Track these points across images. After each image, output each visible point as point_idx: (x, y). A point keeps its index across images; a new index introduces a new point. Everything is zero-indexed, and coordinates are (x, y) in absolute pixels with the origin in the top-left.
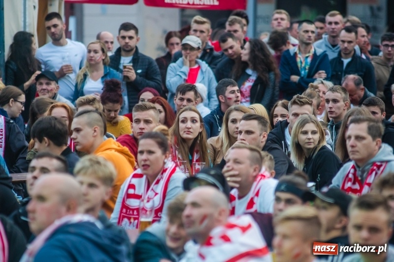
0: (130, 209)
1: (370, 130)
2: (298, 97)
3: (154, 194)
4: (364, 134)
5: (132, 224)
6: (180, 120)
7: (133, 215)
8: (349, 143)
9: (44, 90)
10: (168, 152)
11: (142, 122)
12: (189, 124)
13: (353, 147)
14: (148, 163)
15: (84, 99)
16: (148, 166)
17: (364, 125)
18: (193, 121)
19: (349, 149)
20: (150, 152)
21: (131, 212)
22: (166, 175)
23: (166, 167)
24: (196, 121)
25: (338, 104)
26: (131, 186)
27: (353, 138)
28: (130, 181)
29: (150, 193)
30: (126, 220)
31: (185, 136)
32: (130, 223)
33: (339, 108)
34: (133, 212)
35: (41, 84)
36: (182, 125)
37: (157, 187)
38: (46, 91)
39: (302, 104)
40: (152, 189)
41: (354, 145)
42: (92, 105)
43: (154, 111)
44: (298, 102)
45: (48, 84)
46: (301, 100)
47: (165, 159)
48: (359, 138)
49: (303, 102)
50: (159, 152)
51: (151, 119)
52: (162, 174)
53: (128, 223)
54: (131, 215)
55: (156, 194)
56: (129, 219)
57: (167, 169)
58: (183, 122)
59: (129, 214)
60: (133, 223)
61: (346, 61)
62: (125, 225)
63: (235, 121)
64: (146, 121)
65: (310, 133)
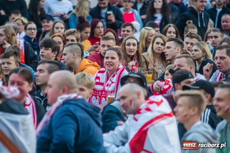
0: (97, 91)
1: (228, 53)
2: (190, 33)
3: (111, 82)
4: (225, 55)
5: (98, 99)
6: (126, 44)
7: (99, 94)
9: (46, 26)
12: (132, 47)
13: (219, 63)
15: (68, 32)
18: (134, 45)
21: (97, 92)
22: (119, 72)
23: (119, 67)
24: (136, 45)
26: (98, 78)
27: (219, 58)
28: (97, 75)
29: (109, 82)
30: (94, 97)
32: (97, 99)
33: (218, 41)
34: (99, 92)
35: (44, 22)
36: (127, 47)
37: (113, 79)
38: (47, 26)
39: (192, 37)
40: (110, 80)
42: (73, 35)
43: (113, 41)
44: (190, 36)
45: (48, 22)
46: (191, 35)
47: (119, 63)
48: (222, 58)
50: (117, 59)
51: (111, 45)
52: (117, 71)
53: (95, 99)
54: (97, 94)
55: (113, 83)
56: (96, 96)
57: (119, 69)
58: (128, 45)
59: (96, 94)
62: (94, 100)
63: (158, 43)
64: (108, 46)
65: (193, 51)
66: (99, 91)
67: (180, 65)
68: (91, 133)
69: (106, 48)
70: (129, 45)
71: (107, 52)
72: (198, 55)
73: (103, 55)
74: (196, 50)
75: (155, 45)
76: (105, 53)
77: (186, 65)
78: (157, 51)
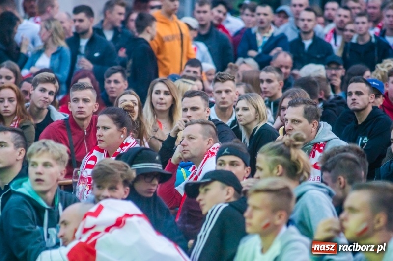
1: (306, 113)
2: (219, 75)
11: (81, 101)
13: (289, 130)
14: (102, 138)
17: (301, 109)
20: (105, 128)
25: (272, 84)
27: (289, 122)
33: (273, 88)
39: (223, 80)
41: (291, 128)
43: (92, 91)
44: (219, 79)
46: (222, 77)
47: (121, 134)
48: (295, 121)
49: (224, 79)
50: (114, 128)
51: (89, 98)
61: (308, 43)
64: (85, 100)
65: (240, 110)
72: (249, 116)
77: (201, 136)
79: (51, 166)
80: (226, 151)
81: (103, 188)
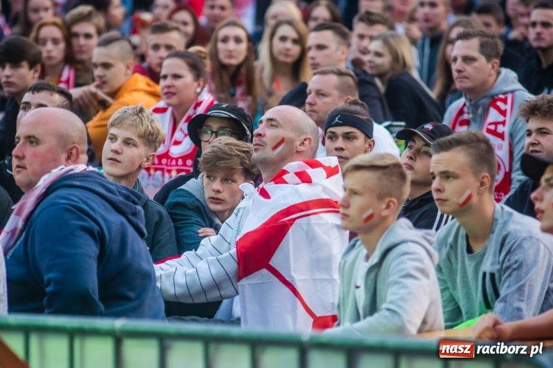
1: (483, 47)
3: (183, 135)
4: (475, 53)
5: (152, 176)
6: (219, 38)
8: (454, 67)
10: (202, 79)
12: (231, 45)
13: (459, 71)
14: (172, 90)
16: (174, 94)
17: (475, 42)
18: (238, 40)
19: (455, 74)
20: (176, 76)
22: (200, 110)
23: (200, 99)
24: (242, 41)
25: (436, 10)
27: (459, 60)
31: (226, 61)
32: (150, 175)
36: (221, 46)
40: (181, 129)
41: (462, 69)
47: (197, 88)
48: (468, 59)
50: (188, 77)
52: (195, 108)
55: (186, 135)
57: (201, 103)
58: (223, 41)
60: (154, 175)
62: (143, 178)
63: (283, 39)
64: (169, 47)
66: (177, 159)
67: (322, 92)
68: (129, 254)
69: (163, 52)
70: (225, 40)
71: (166, 63)
73: (158, 70)
74: (378, 54)
75: (277, 44)
76: (160, 65)
77: (336, 93)
78: (282, 58)
79: (135, 145)
80: (337, 120)
81: (215, 178)
